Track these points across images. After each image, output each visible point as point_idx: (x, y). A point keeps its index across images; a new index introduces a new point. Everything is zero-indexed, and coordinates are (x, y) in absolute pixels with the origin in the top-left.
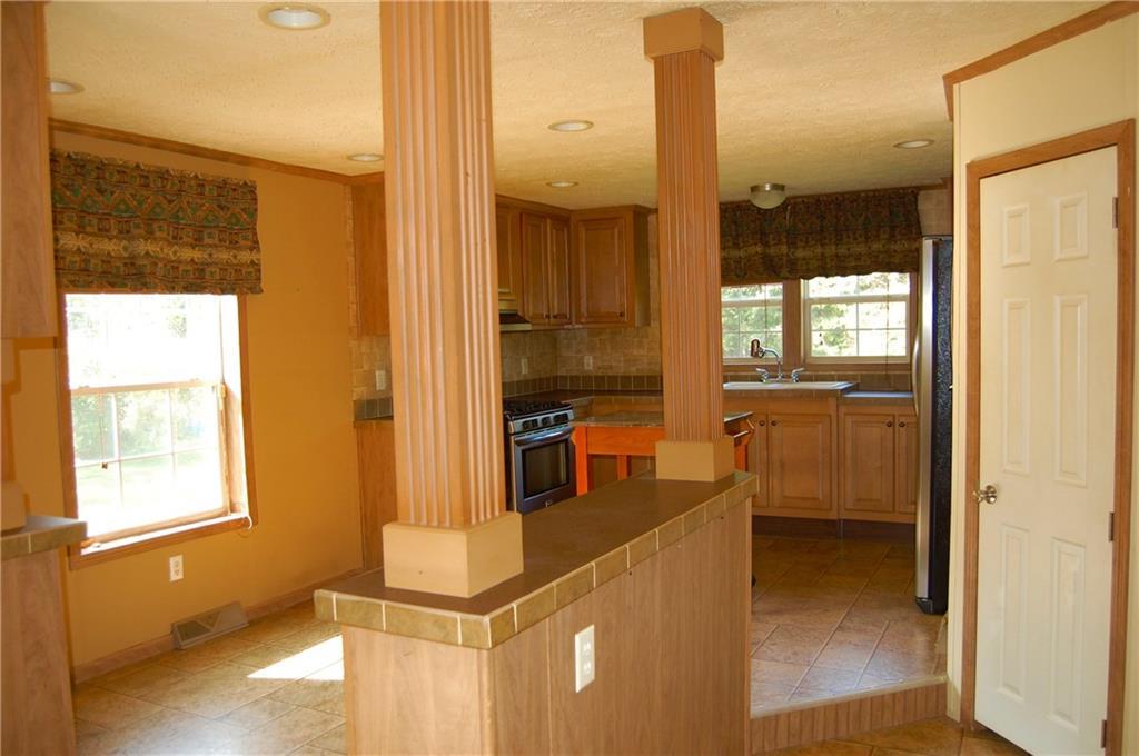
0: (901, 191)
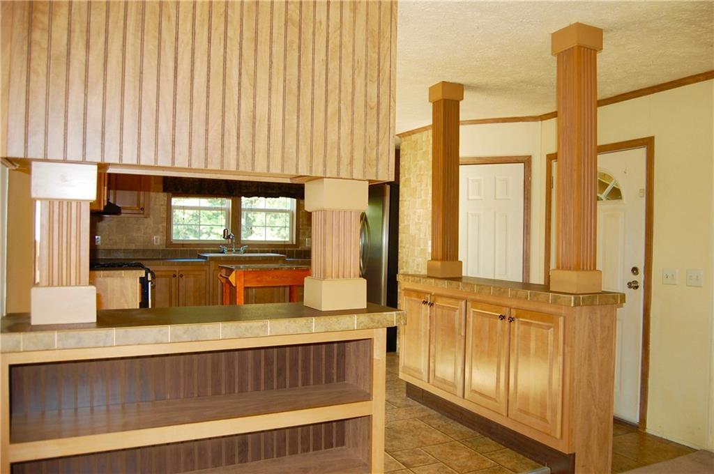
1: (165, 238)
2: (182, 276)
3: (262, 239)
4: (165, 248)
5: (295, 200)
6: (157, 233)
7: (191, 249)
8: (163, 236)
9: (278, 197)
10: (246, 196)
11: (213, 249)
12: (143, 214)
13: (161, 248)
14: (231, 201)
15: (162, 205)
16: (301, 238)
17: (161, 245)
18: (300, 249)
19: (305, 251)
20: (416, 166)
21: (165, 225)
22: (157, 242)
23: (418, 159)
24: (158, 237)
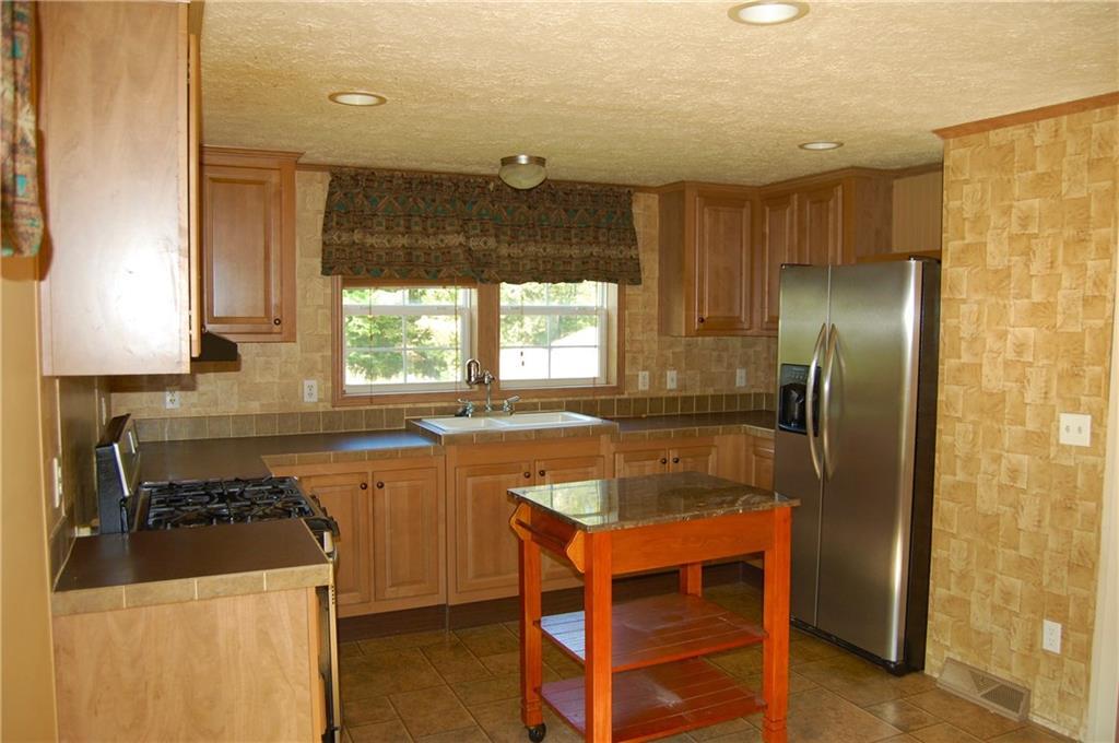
0: (616, 189)
1: (330, 385)
2: (381, 486)
3: (542, 375)
4: (330, 409)
5: (614, 287)
6: (310, 372)
7: (391, 407)
8: (325, 379)
9: (579, 280)
10: (508, 282)
11: (438, 405)
12: (280, 333)
13: (321, 409)
14: (474, 292)
15: (320, 307)
16: (627, 372)
17: (320, 400)
18: (626, 396)
19: (636, 400)
20: (1007, 212)
21: (329, 353)
22: (310, 395)
23: (1017, 192)
24: (314, 383)
